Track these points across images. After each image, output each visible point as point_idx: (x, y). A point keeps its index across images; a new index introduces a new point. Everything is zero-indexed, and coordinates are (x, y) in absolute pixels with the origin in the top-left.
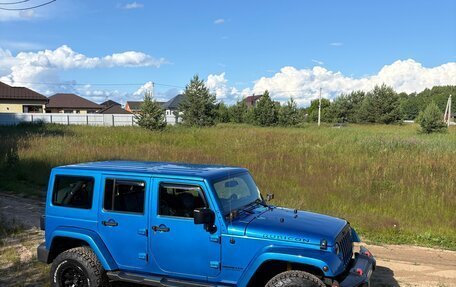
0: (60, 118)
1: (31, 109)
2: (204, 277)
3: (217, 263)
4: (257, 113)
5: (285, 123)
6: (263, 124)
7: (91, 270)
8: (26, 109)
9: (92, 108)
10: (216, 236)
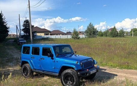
0: (53, 37)
1: (46, 34)
2: (51, 71)
3: (54, 67)
4: (111, 33)
5: (120, 36)
6: (113, 37)
7: (29, 69)
8: (45, 34)
9: (63, 34)
10: (54, 60)
